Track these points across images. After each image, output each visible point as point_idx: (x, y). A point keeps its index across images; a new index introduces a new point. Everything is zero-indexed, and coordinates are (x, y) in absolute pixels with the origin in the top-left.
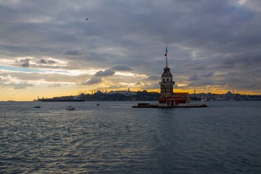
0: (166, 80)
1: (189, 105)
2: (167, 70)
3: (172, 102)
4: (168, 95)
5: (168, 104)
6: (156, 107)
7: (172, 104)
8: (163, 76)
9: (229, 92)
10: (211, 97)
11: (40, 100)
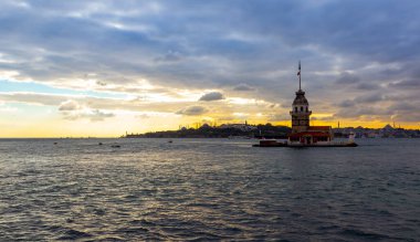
0: (299, 109)
1: (332, 143)
2: (300, 95)
3: (309, 139)
4: (302, 129)
5: (303, 141)
6: (285, 145)
7: (309, 142)
8: (295, 103)
9: (388, 126)
10: (362, 133)
11: (128, 136)
